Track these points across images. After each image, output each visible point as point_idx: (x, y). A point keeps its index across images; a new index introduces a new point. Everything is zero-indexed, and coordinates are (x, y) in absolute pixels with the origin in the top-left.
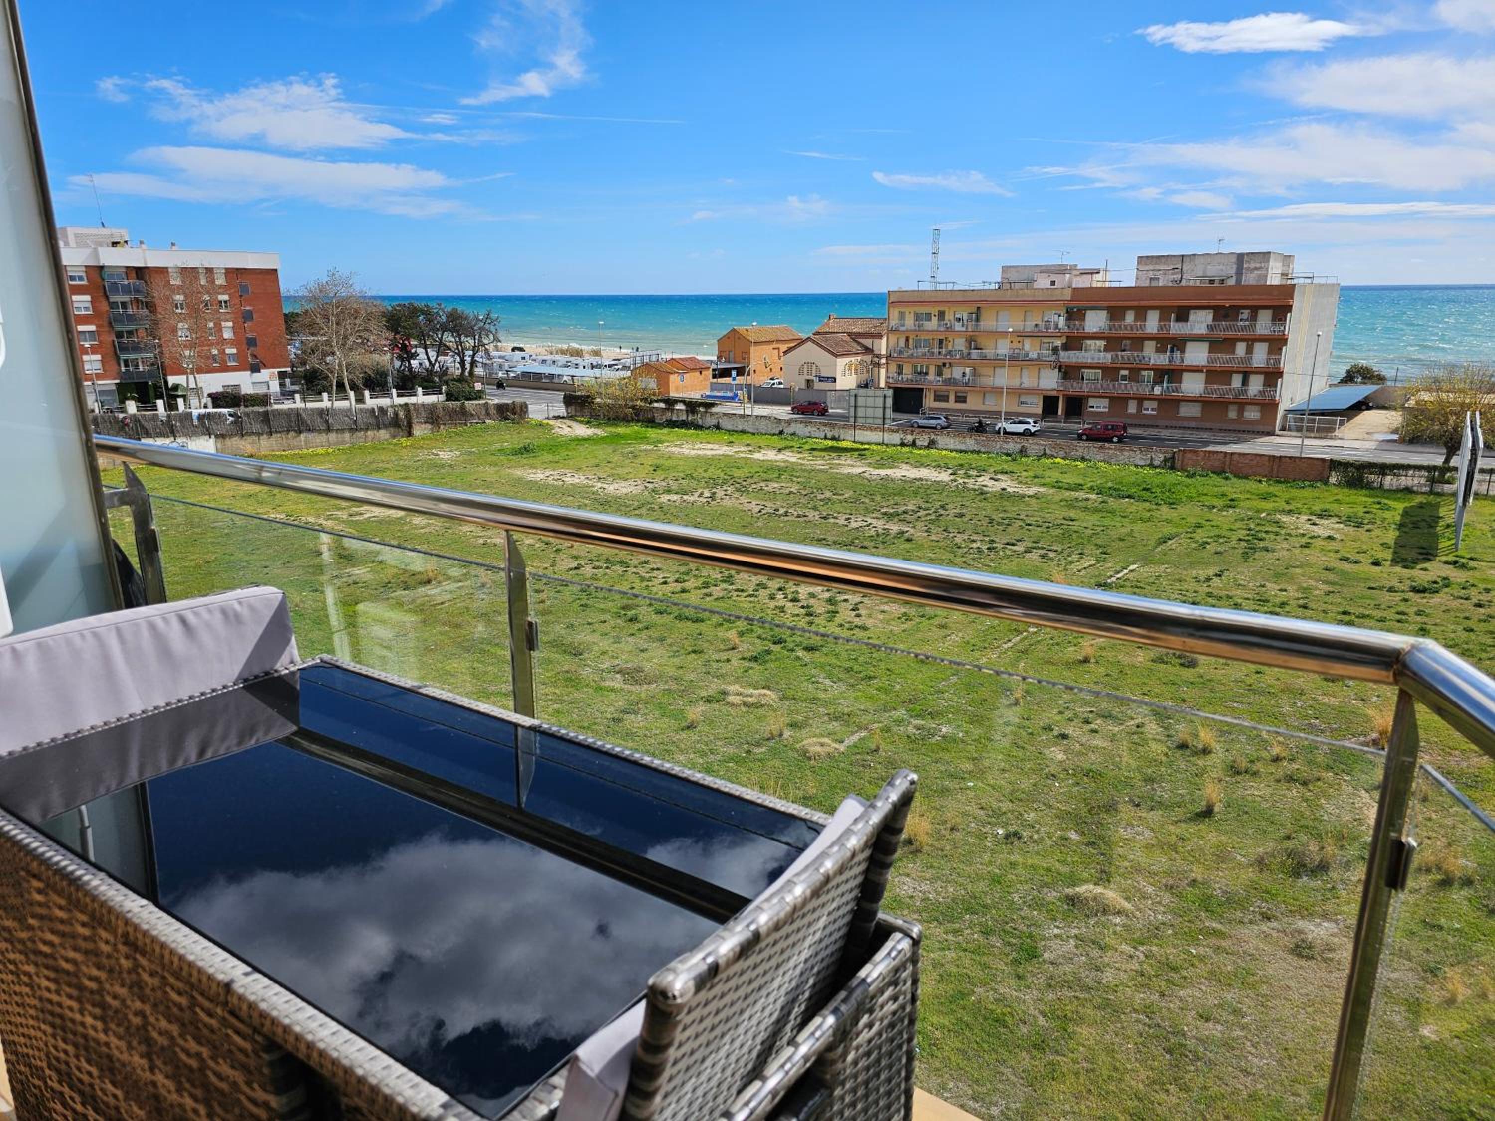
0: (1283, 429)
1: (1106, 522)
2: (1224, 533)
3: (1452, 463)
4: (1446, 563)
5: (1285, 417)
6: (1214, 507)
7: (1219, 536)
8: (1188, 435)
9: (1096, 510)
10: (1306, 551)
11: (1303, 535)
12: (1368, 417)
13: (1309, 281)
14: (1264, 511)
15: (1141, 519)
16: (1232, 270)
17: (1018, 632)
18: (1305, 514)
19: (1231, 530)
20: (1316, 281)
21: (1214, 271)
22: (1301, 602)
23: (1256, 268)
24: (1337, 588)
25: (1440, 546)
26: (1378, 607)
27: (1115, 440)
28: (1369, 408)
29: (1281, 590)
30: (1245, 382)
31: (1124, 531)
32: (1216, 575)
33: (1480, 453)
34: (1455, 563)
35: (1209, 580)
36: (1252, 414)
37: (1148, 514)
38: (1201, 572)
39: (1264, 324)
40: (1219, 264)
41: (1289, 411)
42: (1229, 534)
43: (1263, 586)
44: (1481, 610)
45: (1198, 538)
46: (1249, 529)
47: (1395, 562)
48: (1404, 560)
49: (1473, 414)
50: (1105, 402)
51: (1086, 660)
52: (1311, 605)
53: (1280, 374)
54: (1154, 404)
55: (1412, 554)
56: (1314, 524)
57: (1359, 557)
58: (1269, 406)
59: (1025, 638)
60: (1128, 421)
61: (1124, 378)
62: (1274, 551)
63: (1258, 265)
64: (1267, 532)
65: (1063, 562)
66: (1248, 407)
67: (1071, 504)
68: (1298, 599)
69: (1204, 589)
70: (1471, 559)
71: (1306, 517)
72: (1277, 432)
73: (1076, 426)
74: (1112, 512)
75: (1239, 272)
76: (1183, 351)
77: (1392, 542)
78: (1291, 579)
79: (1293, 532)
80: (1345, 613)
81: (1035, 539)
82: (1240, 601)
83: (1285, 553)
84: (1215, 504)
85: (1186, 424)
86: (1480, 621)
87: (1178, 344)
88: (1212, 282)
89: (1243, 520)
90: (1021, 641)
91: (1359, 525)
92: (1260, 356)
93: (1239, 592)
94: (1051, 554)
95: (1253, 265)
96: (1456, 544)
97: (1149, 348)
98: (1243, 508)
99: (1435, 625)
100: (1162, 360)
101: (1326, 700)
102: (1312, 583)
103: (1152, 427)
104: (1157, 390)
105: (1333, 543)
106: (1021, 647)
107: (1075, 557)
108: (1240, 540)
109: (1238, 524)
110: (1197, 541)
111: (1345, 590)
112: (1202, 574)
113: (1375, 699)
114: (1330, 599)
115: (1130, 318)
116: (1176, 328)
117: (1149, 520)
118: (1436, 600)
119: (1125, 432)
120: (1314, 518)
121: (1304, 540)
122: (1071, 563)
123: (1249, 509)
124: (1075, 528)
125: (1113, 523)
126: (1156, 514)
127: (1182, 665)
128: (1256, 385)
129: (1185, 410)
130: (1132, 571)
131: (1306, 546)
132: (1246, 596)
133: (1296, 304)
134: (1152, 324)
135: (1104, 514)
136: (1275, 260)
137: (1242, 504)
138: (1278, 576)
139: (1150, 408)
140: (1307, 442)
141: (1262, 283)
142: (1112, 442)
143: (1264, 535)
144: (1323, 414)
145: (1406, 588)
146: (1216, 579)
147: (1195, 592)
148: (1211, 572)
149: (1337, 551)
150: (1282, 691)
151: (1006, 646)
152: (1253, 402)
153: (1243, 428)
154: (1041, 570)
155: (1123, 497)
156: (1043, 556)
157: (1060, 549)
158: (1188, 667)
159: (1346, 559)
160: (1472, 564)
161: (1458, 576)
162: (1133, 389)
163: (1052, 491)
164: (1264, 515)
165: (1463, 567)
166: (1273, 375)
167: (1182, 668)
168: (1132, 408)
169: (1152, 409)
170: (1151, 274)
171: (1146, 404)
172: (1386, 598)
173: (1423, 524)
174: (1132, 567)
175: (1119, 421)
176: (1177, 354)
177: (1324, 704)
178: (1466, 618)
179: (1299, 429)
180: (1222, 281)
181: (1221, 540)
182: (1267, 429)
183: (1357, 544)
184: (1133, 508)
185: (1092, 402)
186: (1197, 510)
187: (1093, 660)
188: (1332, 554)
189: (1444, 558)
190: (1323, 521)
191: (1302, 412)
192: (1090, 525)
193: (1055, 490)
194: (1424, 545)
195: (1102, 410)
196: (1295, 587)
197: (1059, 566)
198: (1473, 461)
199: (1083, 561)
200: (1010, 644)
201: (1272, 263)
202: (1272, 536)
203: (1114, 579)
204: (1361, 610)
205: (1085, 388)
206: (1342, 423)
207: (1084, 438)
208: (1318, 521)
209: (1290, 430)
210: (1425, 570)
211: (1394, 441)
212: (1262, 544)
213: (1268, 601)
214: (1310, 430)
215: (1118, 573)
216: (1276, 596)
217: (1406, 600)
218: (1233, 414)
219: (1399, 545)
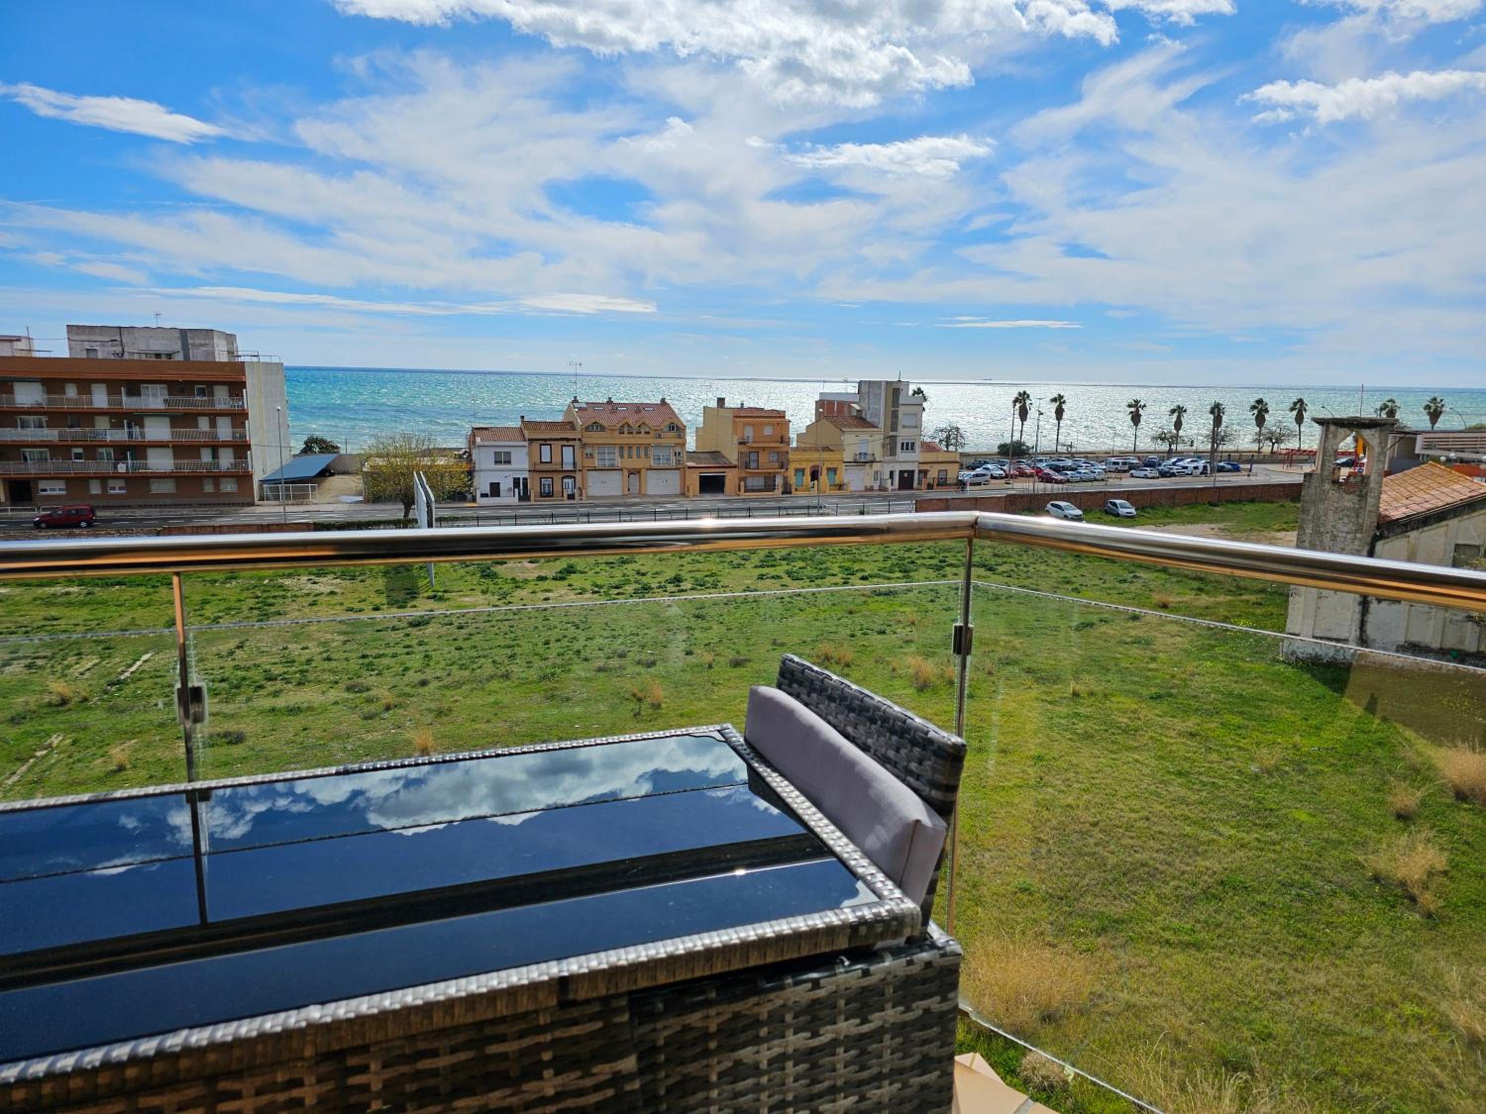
0: (262, 499)
1: (100, 614)
2: (234, 605)
3: (410, 517)
4: (429, 598)
5: (261, 488)
6: (216, 581)
7: (230, 609)
8: (166, 513)
9: (83, 604)
10: (315, 608)
11: (308, 595)
12: (335, 482)
13: (255, 359)
14: (265, 578)
15: (140, 605)
16: (177, 346)
17: (22, 760)
18: (304, 575)
19: (240, 601)
20: (262, 360)
21: (158, 345)
22: (324, 655)
23: (202, 345)
24: (350, 637)
25: (420, 584)
26: (388, 645)
27: (83, 524)
28: (332, 475)
29: (303, 649)
30: (215, 456)
31: (126, 619)
32: (238, 647)
33: (434, 506)
34: (434, 597)
35: (231, 653)
36: (229, 487)
37: (147, 598)
38: (221, 647)
39: (222, 399)
40: (163, 338)
41: (262, 482)
42: (238, 605)
43: (286, 648)
44: (463, 631)
45: (208, 614)
46: (257, 597)
47: (392, 603)
48: (397, 602)
49: (419, 474)
50: (62, 484)
51: (121, 768)
52: (333, 656)
53: (248, 447)
54: (122, 483)
55: (402, 596)
56: (315, 583)
57: (362, 605)
58: (245, 478)
59: (35, 765)
60: (94, 503)
61: (78, 456)
62: (285, 613)
63: (203, 342)
64: (274, 597)
65: (59, 668)
66: (222, 480)
67: (49, 601)
68: (321, 653)
69: (229, 663)
70: (445, 591)
71: (306, 578)
72: (257, 502)
73: (28, 514)
74: (104, 603)
75: (185, 347)
76: (142, 426)
77: (383, 588)
78: (309, 637)
79: (298, 593)
80: (364, 657)
81: (13, 649)
82: (268, 667)
83: (297, 613)
84: (217, 578)
85: (161, 502)
86: (465, 639)
87: (137, 418)
88: (158, 355)
89: (248, 589)
90: (29, 770)
91: (353, 578)
92: (225, 431)
93: (264, 659)
94: (40, 662)
95: (197, 342)
96: (431, 582)
97: (102, 424)
98: (244, 577)
99: (435, 650)
100: (120, 435)
101: (370, 737)
102: (329, 636)
103: (124, 507)
104: (122, 468)
105: (336, 597)
106: (31, 777)
107: (71, 660)
108: (251, 609)
109: (245, 594)
110: (208, 618)
111: (358, 637)
112: (224, 648)
113: (408, 724)
114: (348, 647)
115: (71, 392)
116: (128, 403)
117: (149, 604)
118: (430, 630)
119: (94, 515)
120: (312, 577)
121: (310, 599)
122: (69, 667)
123: (251, 578)
124: (63, 627)
125: (108, 615)
126: (155, 597)
127: (229, 743)
128: (226, 460)
129: (157, 488)
130: (146, 661)
131: (313, 604)
132: (273, 661)
133: (249, 380)
134: (100, 399)
135: (95, 606)
136: (219, 338)
137: (242, 574)
138: (296, 638)
139: (117, 489)
140: (289, 509)
141: (210, 359)
142: (81, 527)
143: (272, 600)
144: (293, 482)
145: (406, 625)
146: (238, 651)
147: (221, 668)
148: (232, 645)
149: (341, 604)
150: (332, 739)
151: (10, 782)
152: (227, 475)
153: (222, 500)
154: (32, 683)
155: (113, 585)
156: (29, 667)
157: (49, 654)
158: (236, 743)
159: (351, 610)
160: (447, 595)
161: (440, 609)
162: (92, 467)
163: (18, 591)
164: (266, 582)
165: (441, 599)
166: (241, 448)
167: (230, 747)
168: (95, 489)
169: (120, 489)
170: (87, 346)
171: (111, 483)
172: (392, 636)
173: (402, 569)
174: (145, 657)
175: (81, 504)
176: (136, 430)
177: (370, 741)
178: (455, 640)
179: (277, 498)
180: (169, 356)
181: (233, 612)
182: (248, 500)
183: (356, 595)
184: (127, 596)
185: (42, 485)
186: (199, 586)
187: (128, 766)
188: (338, 607)
189: (426, 595)
190: (321, 579)
191: (277, 482)
192: (80, 620)
193: (23, 589)
194: (409, 586)
195: (58, 492)
196: (315, 643)
197: (53, 673)
198: (430, 512)
199: (83, 662)
200: (15, 778)
201: (216, 341)
202: (281, 601)
203: (127, 674)
204: (377, 651)
205: (32, 469)
206: (313, 489)
207: (43, 525)
208: (317, 579)
209: (268, 499)
210: (414, 606)
211: (361, 502)
212: (273, 609)
213: (294, 661)
214: (288, 497)
215: (130, 666)
216: (300, 655)
217: (408, 635)
218: (209, 488)
219: (390, 590)
